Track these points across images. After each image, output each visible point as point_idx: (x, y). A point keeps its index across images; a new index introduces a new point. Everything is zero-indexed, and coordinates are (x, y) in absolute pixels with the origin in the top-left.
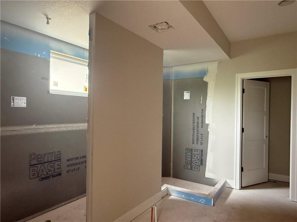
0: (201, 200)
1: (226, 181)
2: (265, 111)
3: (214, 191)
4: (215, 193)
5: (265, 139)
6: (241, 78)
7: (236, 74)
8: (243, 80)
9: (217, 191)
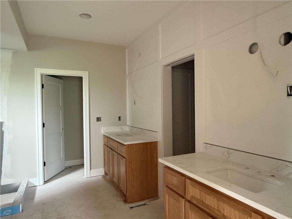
0: (6, 212)
1: (28, 181)
2: (61, 106)
3: (20, 196)
4: (22, 197)
5: (61, 131)
6: (41, 73)
7: (36, 69)
8: (42, 75)
9: (23, 194)
